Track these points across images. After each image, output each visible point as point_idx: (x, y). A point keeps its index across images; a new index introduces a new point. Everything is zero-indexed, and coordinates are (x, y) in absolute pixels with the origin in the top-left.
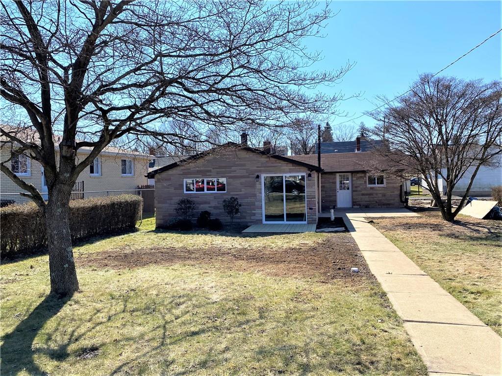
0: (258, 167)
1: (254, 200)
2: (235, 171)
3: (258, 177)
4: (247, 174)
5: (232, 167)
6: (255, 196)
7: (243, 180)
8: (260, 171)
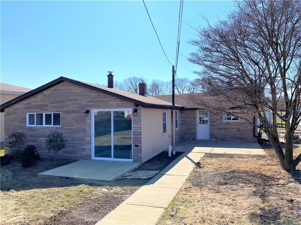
0: (88, 102)
1: (84, 135)
2: (68, 106)
3: (88, 112)
4: (78, 109)
5: (66, 101)
6: (85, 131)
7: (75, 115)
8: (90, 106)
